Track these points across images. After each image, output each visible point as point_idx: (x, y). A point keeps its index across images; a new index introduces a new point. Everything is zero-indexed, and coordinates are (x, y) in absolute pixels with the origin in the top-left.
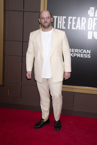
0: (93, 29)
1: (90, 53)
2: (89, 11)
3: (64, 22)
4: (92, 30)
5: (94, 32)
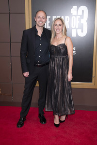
0: (77, 27)
1: (74, 49)
2: (72, 10)
3: (49, 22)
4: (75, 28)
5: (78, 30)
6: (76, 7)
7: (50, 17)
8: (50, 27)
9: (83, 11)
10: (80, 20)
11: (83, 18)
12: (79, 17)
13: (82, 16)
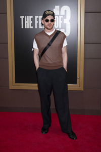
0: (60, 27)
4: (58, 28)
5: (61, 30)
6: (59, 6)
7: (32, 17)
8: (32, 27)
9: (65, 11)
10: (62, 19)
11: (66, 18)
12: (62, 17)
13: (65, 16)
